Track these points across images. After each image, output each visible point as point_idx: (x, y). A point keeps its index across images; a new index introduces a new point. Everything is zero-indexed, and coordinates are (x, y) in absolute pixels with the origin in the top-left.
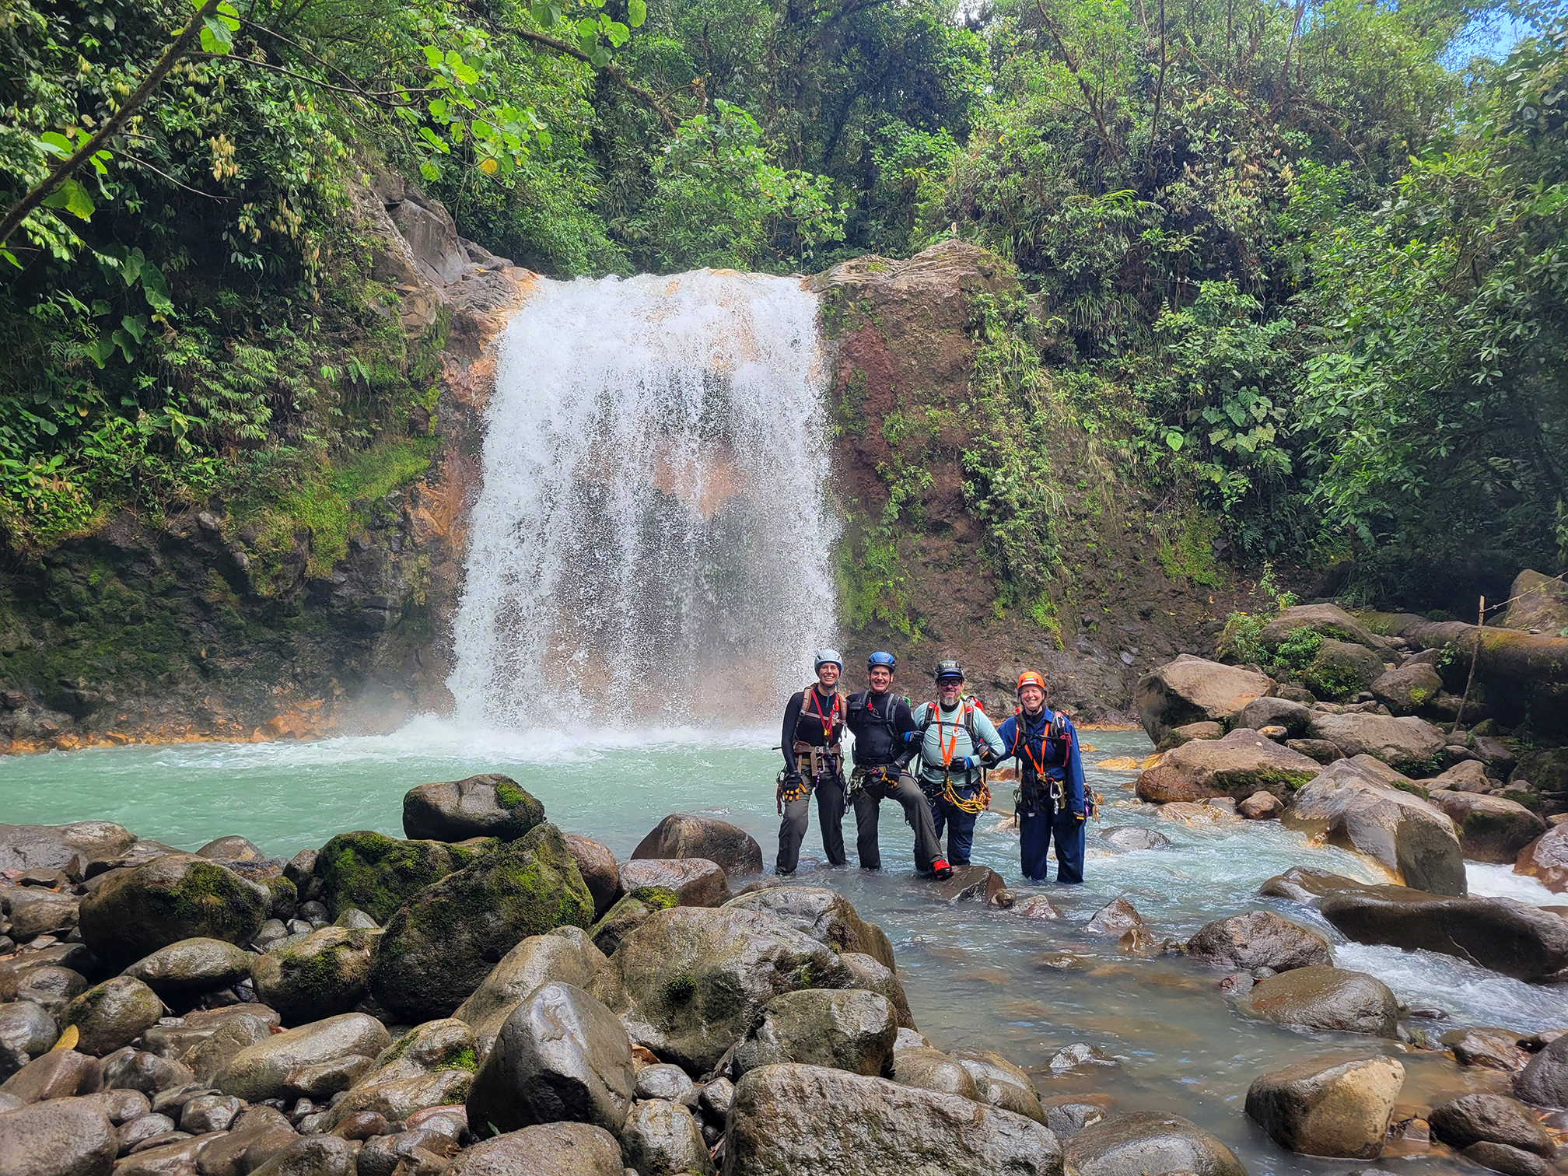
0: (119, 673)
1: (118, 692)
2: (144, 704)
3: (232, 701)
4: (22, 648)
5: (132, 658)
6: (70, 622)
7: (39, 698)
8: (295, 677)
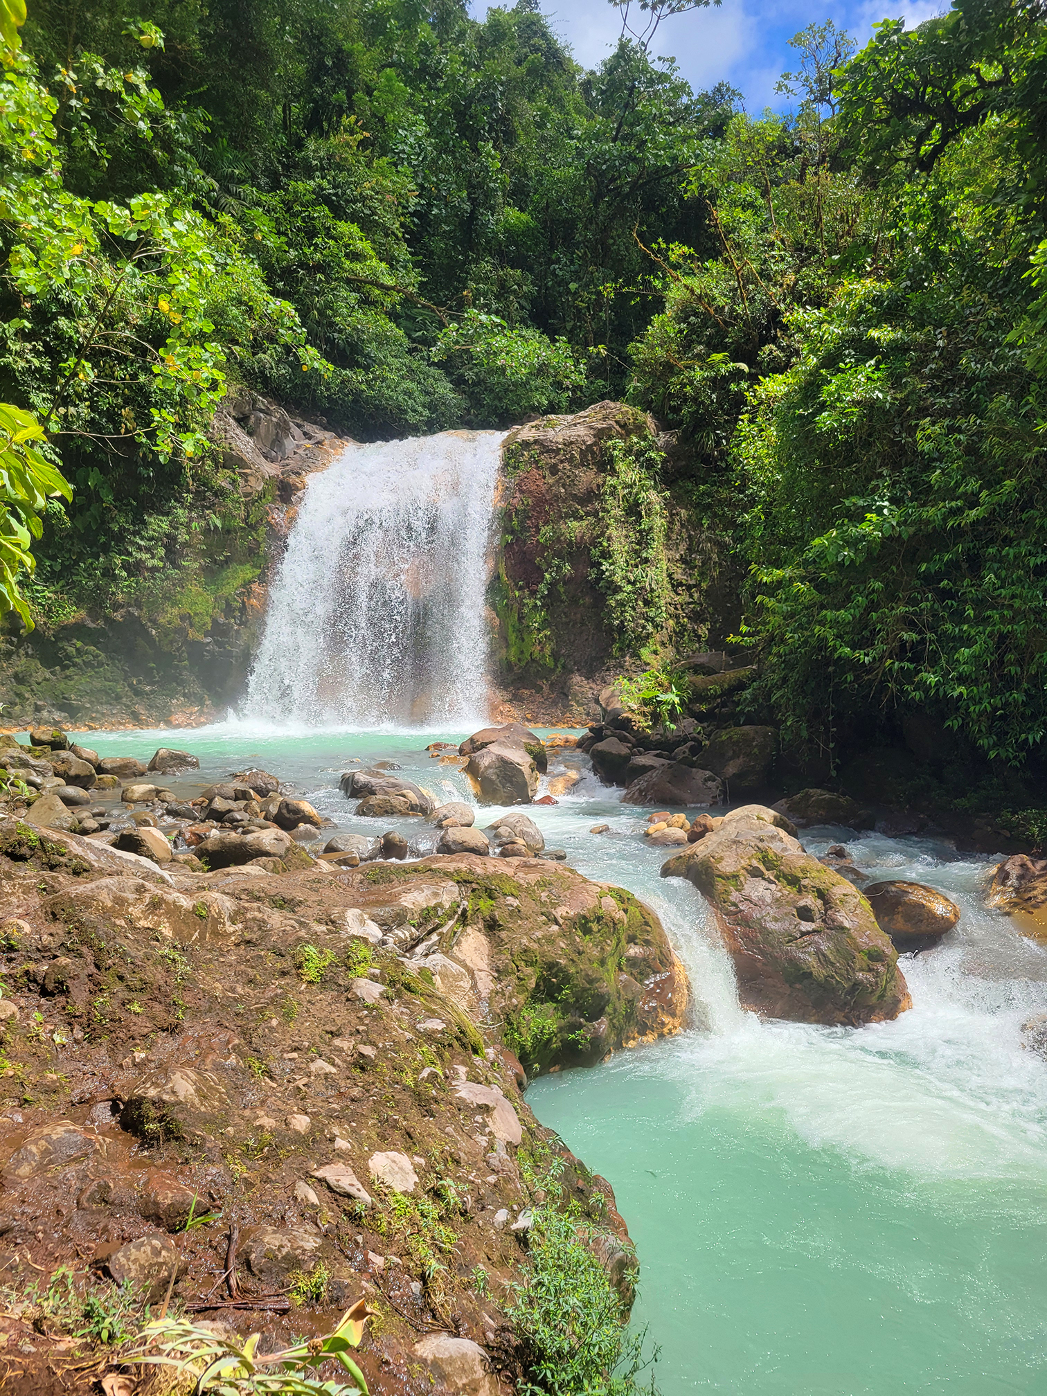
0: (91, 693)
1: (91, 702)
2: (104, 709)
3: (150, 707)
4: (46, 680)
5: (98, 685)
6: (67, 667)
7: (53, 705)
8: (184, 695)
